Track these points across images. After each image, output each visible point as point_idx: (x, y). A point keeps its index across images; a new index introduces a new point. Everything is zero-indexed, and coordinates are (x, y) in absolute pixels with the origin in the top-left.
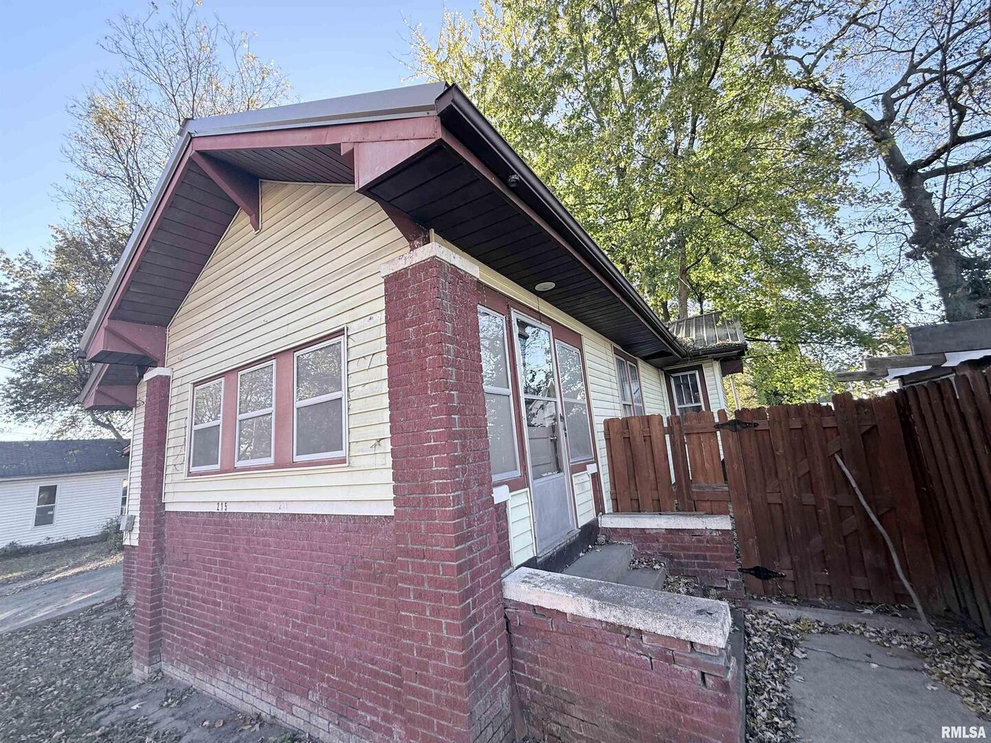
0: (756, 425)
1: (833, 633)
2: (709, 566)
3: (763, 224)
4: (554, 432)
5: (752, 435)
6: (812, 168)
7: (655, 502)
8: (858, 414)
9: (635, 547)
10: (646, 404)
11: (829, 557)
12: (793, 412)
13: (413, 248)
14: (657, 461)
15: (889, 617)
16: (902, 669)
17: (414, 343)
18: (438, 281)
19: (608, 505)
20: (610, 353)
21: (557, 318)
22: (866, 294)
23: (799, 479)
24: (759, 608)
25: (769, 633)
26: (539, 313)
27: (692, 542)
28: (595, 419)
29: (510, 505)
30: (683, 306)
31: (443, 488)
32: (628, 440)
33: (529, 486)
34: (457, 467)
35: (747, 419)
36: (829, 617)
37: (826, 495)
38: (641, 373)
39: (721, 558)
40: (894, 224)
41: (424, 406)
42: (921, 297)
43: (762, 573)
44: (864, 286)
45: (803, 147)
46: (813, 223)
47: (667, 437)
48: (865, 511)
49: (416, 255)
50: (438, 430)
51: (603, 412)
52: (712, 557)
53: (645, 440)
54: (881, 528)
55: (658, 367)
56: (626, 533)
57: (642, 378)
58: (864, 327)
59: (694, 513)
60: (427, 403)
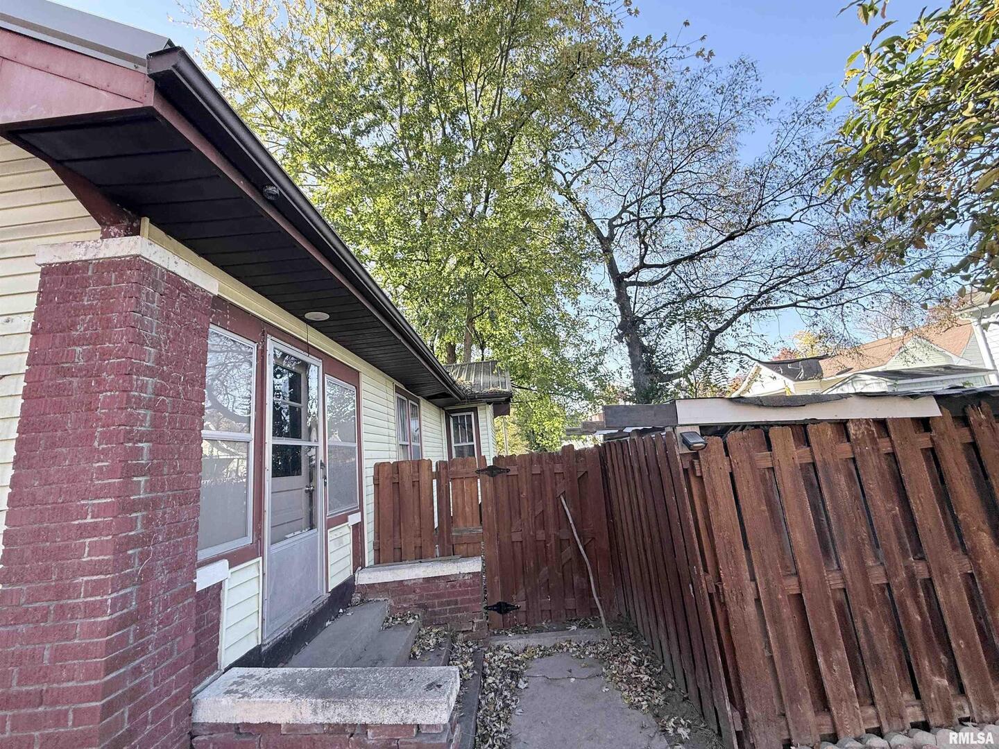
0: (508, 471)
1: (549, 655)
2: (459, 610)
3: (532, 294)
4: (311, 481)
5: (505, 478)
6: (567, 258)
7: (418, 549)
8: (577, 462)
9: (391, 601)
10: (424, 443)
11: (551, 585)
12: (535, 459)
13: (106, 236)
14: (423, 507)
15: (587, 630)
16: (589, 677)
17: (80, 370)
18: (139, 291)
19: (369, 557)
20: (391, 391)
21: (332, 352)
22: (593, 360)
23: (536, 517)
24: (497, 643)
25: (502, 668)
26: (307, 343)
27: (447, 588)
28: (365, 463)
29: (226, 586)
30: (468, 351)
31: (97, 588)
32: (397, 485)
33: (262, 554)
34: (130, 552)
35: (503, 465)
36: (547, 640)
37: (552, 531)
38: (422, 412)
39: (470, 601)
40: (608, 315)
41: (83, 464)
42: (621, 368)
43: (502, 608)
44: (592, 355)
45: (561, 241)
46: (563, 301)
47: (435, 482)
48: (576, 542)
49: (107, 246)
50: (104, 501)
51: (375, 454)
52: (463, 602)
53: (413, 486)
54: (585, 556)
55: (440, 407)
56: (384, 587)
57: (422, 417)
58: (590, 386)
59: (452, 557)
60: (89, 460)
